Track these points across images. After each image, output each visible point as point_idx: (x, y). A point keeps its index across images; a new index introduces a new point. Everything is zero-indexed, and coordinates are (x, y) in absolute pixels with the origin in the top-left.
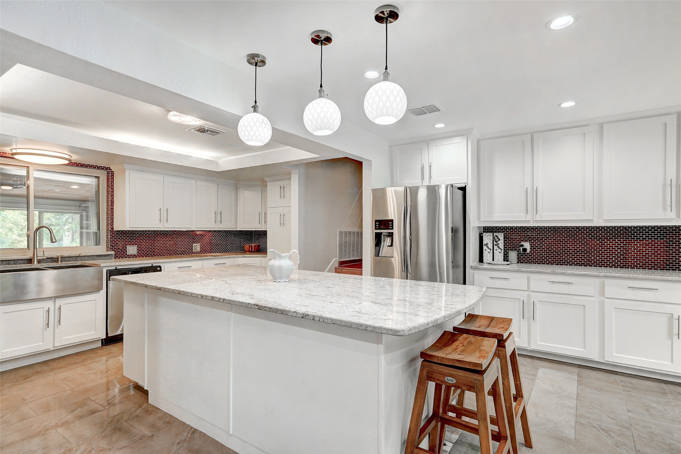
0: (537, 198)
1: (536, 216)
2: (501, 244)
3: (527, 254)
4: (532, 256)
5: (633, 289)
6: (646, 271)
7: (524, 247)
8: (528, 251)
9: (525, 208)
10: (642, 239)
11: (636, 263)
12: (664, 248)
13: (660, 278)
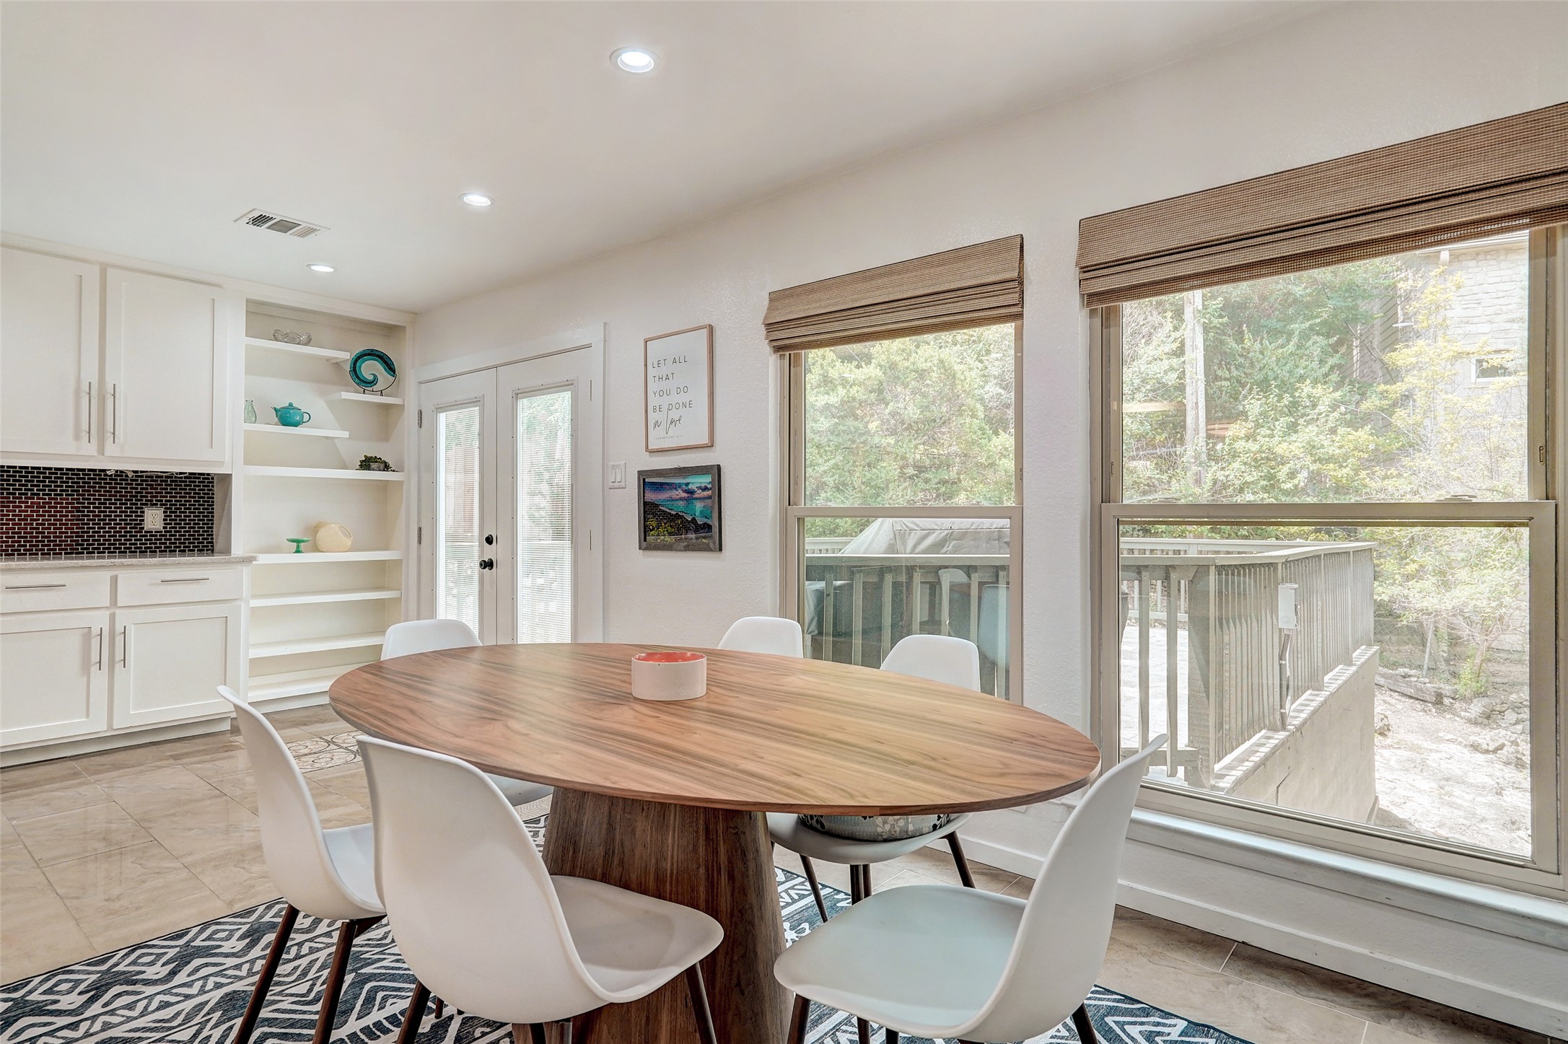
5: (17, 590)
10: (32, 494)
12: (73, 512)
13: (69, 564)
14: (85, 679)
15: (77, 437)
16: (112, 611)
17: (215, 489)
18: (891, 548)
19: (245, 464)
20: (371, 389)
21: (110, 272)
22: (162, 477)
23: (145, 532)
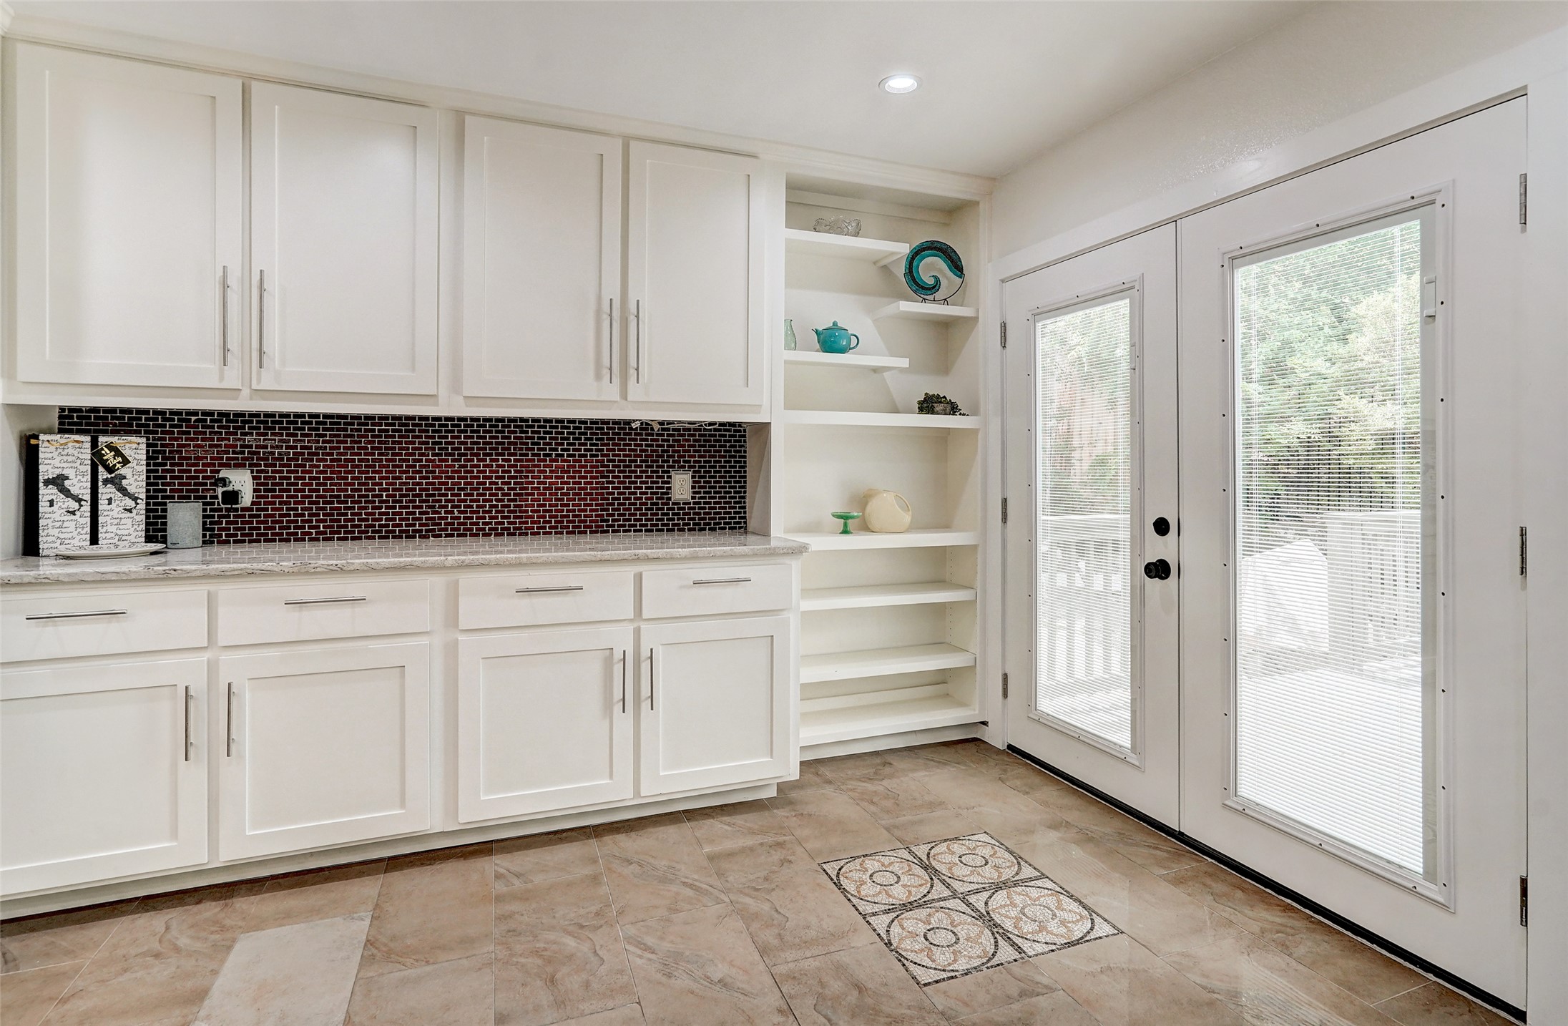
0: (261, 310)
1: (259, 375)
2: (135, 477)
3: (244, 509)
4: (259, 516)
5: (528, 595)
6: (562, 539)
7: (230, 488)
8: (247, 499)
9: (218, 340)
10: (556, 455)
11: (542, 520)
12: (597, 478)
13: (587, 557)
14: (607, 722)
15: (598, 377)
16: (636, 625)
17: (748, 444)
19: (787, 407)
20: (931, 297)
21: (633, 144)
22: (689, 430)
23: (673, 504)
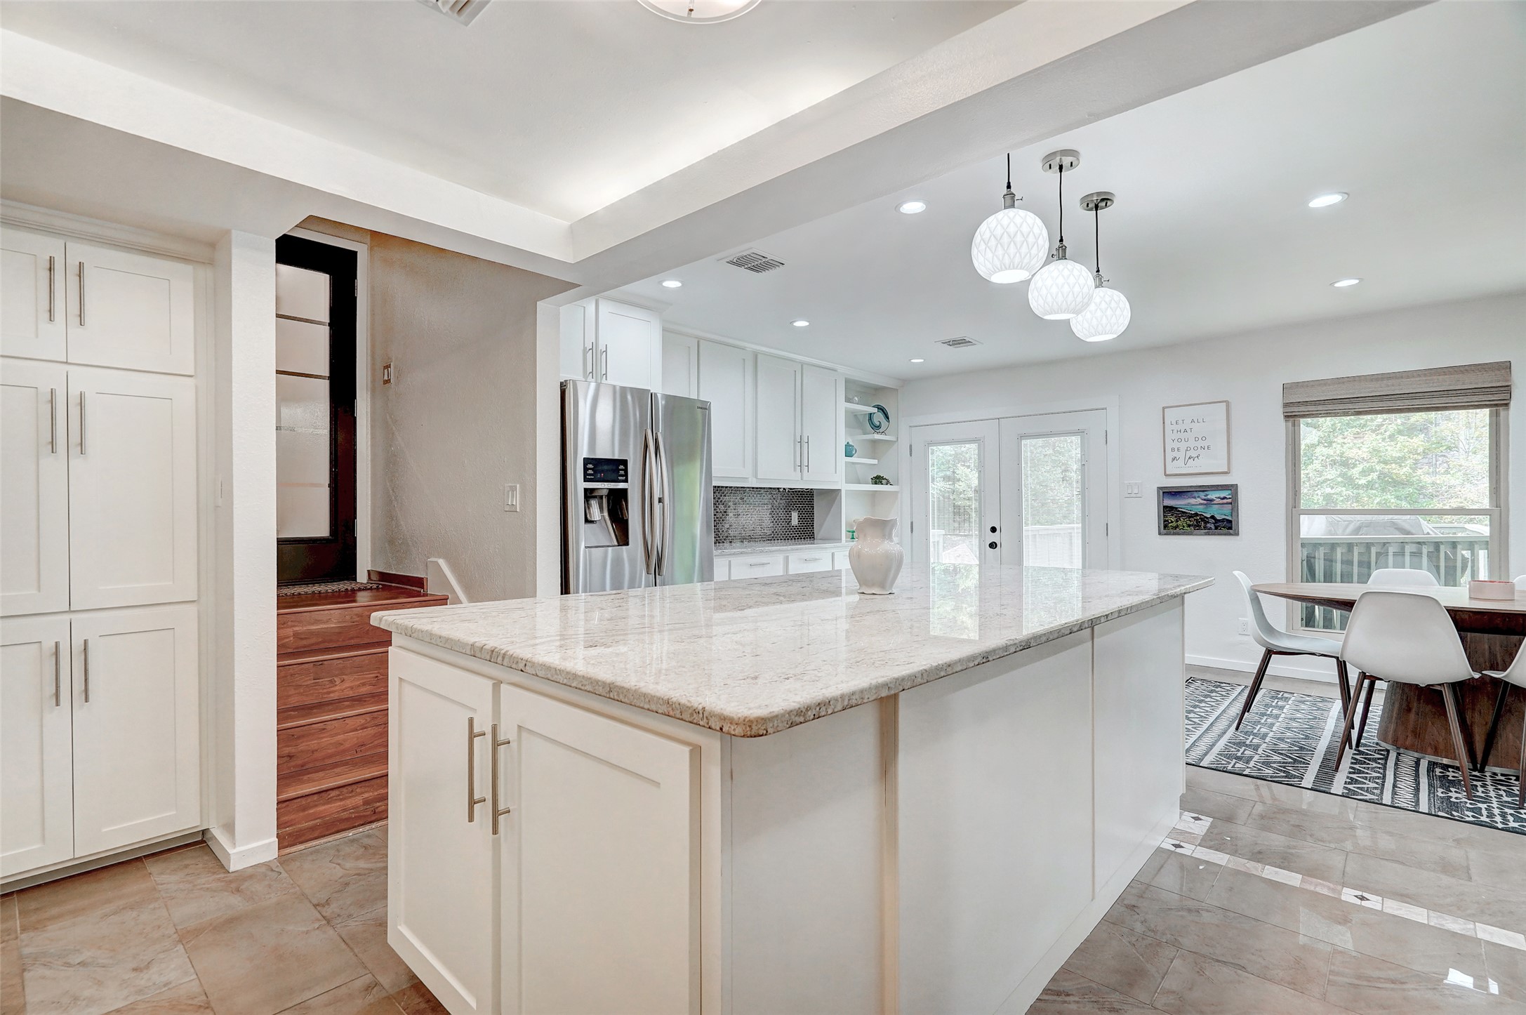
15: (795, 469)
17: (814, 498)
18: (1330, 533)
19: (845, 482)
20: (878, 431)
23: (792, 527)
